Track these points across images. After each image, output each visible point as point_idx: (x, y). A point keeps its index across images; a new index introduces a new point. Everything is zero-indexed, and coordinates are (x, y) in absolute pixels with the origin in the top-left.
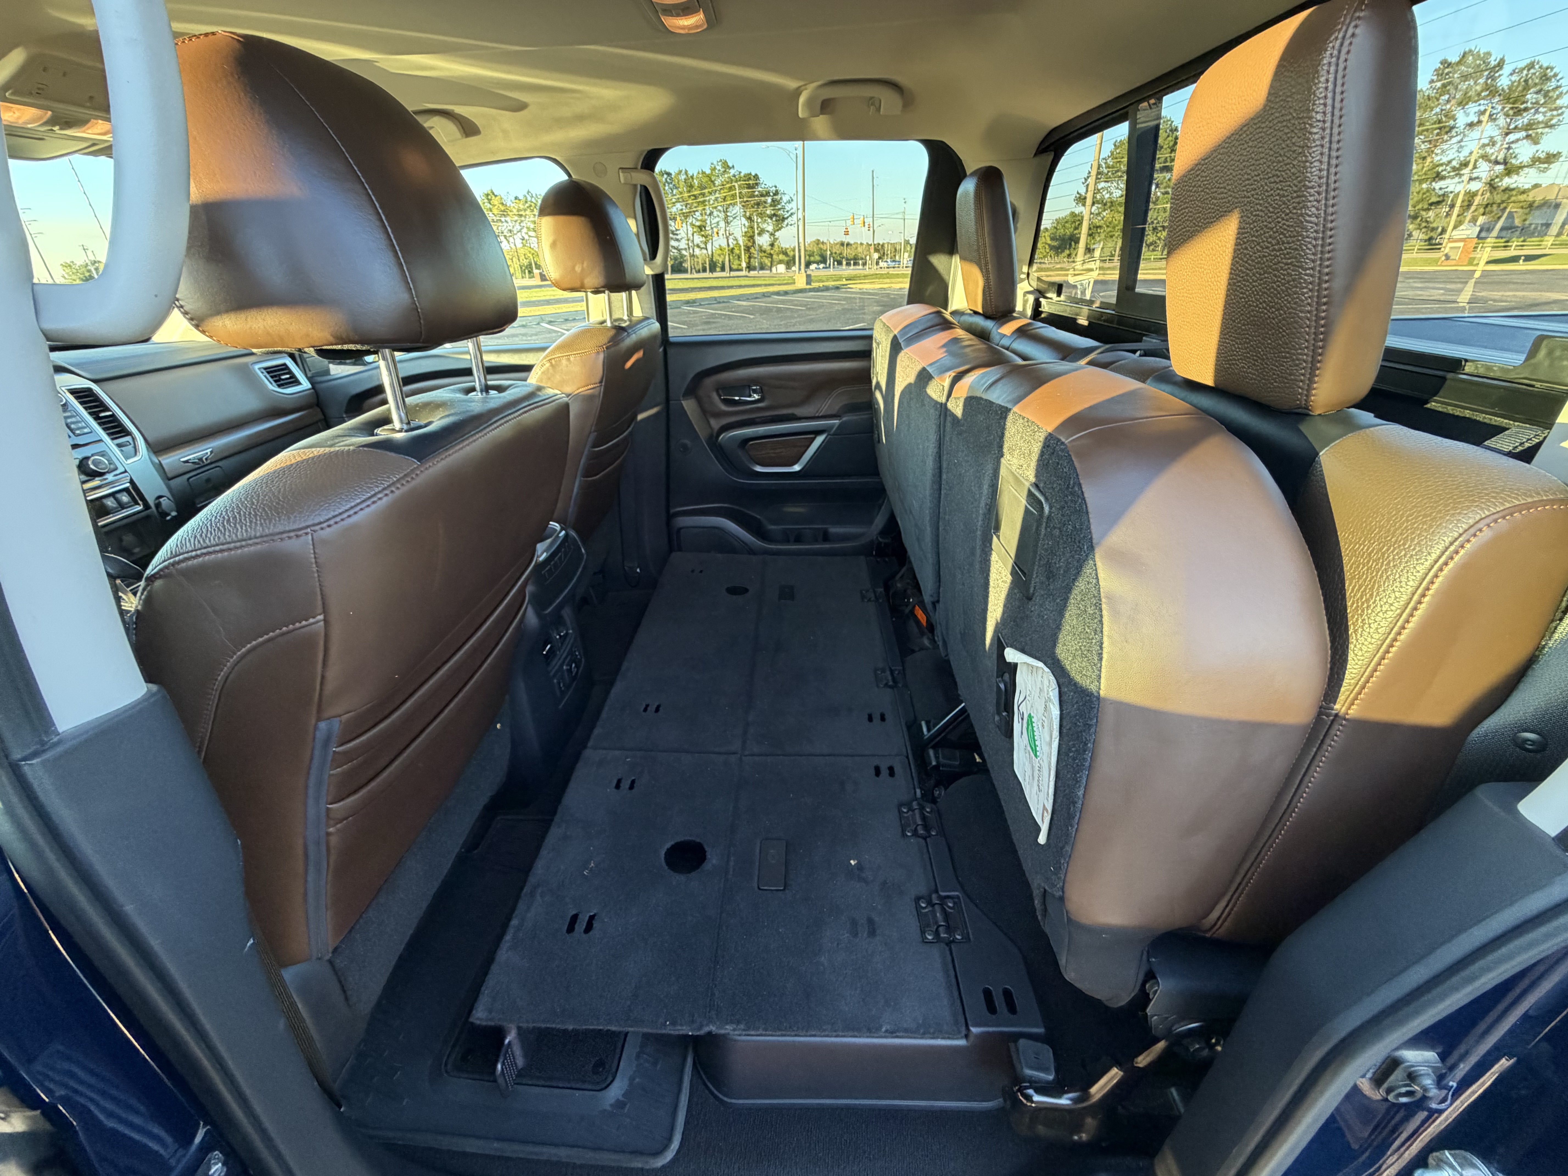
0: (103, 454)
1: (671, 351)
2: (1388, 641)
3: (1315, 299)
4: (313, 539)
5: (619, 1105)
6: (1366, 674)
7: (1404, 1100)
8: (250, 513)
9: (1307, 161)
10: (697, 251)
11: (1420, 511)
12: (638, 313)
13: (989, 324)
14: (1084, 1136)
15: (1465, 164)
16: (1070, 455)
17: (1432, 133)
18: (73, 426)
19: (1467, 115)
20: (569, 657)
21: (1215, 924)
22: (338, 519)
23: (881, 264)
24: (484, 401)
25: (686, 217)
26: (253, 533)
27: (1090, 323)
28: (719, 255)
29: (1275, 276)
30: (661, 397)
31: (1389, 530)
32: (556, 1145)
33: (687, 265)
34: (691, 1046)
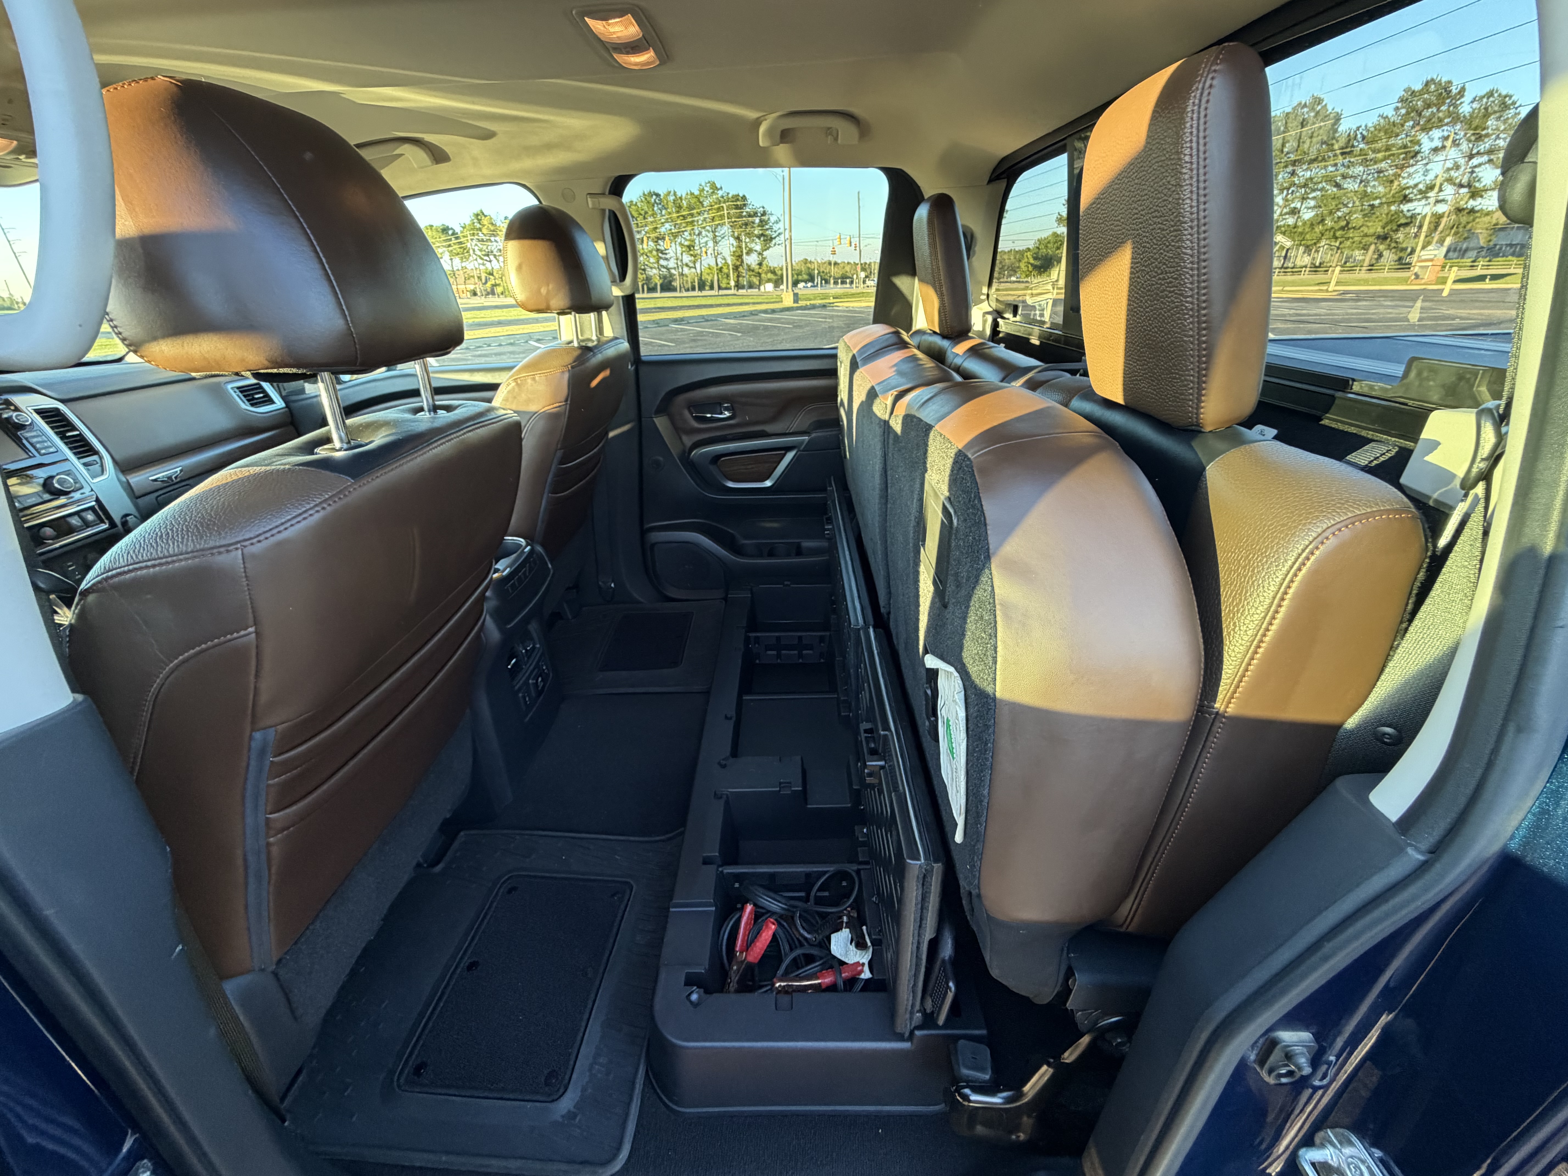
0: (68, 473)
1: (643, 370)
2: (1255, 643)
3: (1196, 325)
4: (243, 554)
5: (571, 1116)
6: (1239, 674)
7: (1284, 1080)
8: (183, 529)
9: (1179, 199)
10: (686, 270)
11: (1279, 522)
12: (607, 331)
13: (945, 343)
14: (1022, 1136)
15: (1431, 188)
16: (973, 471)
17: (1398, 158)
18: (38, 446)
19: (1432, 140)
20: (536, 671)
21: (1126, 920)
22: (268, 535)
23: (868, 283)
24: (432, 419)
25: (675, 237)
26: (184, 549)
27: (1041, 342)
28: (708, 274)
29: (1162, 302)
30: (633, 415)
31: (1254, 539)
32: (505, 1157)
33: (676, 284)
34: (644, 1055)
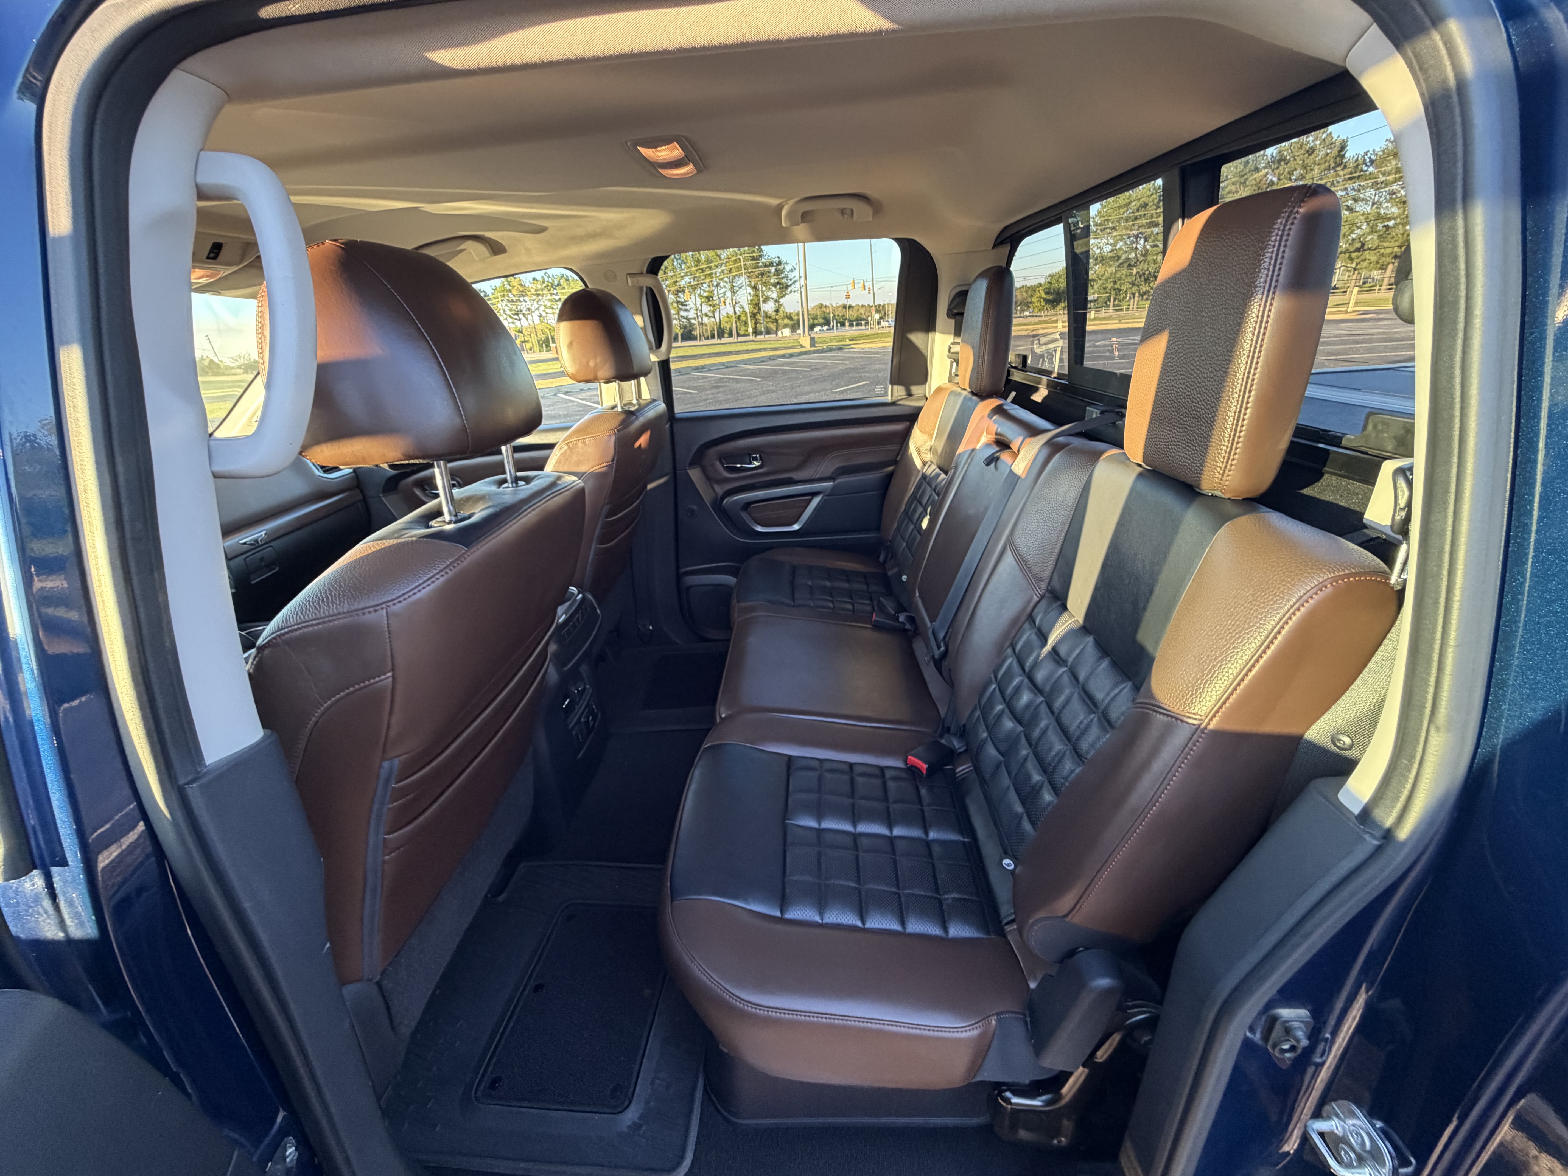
1: (676, 427)
4: (387, 613)
5: (636, 1127)
7: (1289, 1056)
8: (339, 594)
10: (706, 320)
12: (646, 395)
14: (1063, 1141)
20: (587, 710)
22: (406, 596)
23: (883, 324)
24: (515, 493)
25: (694, 289)
26: (342, 609)
27: (1046, 397)
28: (727, 322)
30: (669, 467)
32: (579, 1164)
33: (696, 333)
34: (701, 1069)
